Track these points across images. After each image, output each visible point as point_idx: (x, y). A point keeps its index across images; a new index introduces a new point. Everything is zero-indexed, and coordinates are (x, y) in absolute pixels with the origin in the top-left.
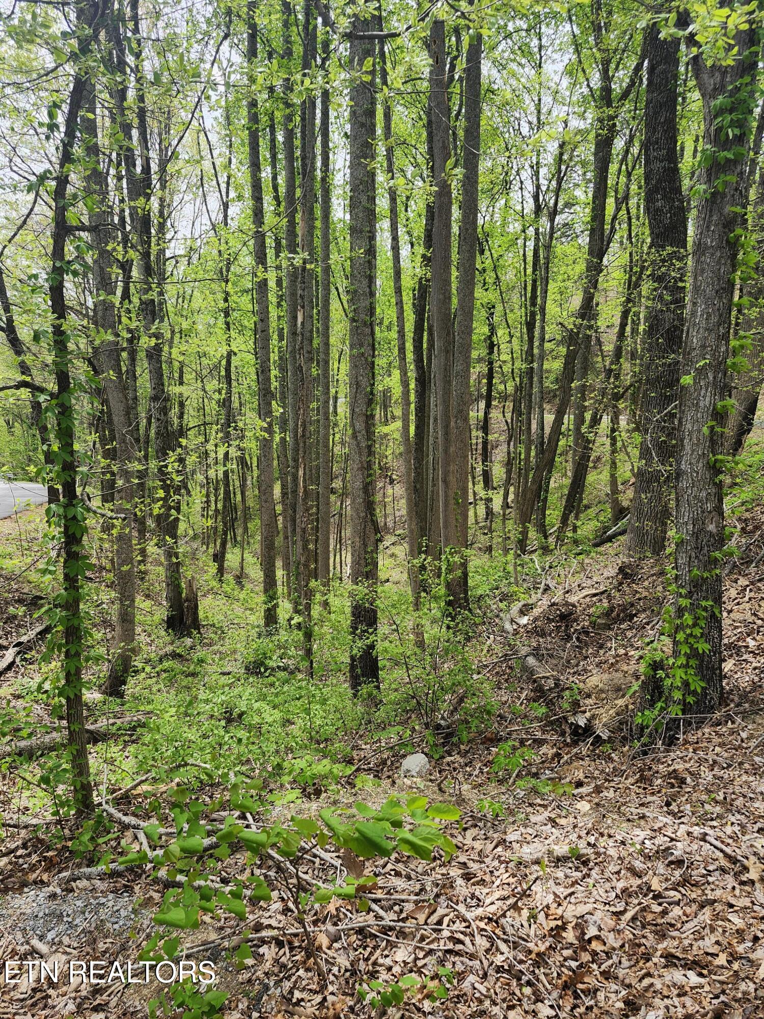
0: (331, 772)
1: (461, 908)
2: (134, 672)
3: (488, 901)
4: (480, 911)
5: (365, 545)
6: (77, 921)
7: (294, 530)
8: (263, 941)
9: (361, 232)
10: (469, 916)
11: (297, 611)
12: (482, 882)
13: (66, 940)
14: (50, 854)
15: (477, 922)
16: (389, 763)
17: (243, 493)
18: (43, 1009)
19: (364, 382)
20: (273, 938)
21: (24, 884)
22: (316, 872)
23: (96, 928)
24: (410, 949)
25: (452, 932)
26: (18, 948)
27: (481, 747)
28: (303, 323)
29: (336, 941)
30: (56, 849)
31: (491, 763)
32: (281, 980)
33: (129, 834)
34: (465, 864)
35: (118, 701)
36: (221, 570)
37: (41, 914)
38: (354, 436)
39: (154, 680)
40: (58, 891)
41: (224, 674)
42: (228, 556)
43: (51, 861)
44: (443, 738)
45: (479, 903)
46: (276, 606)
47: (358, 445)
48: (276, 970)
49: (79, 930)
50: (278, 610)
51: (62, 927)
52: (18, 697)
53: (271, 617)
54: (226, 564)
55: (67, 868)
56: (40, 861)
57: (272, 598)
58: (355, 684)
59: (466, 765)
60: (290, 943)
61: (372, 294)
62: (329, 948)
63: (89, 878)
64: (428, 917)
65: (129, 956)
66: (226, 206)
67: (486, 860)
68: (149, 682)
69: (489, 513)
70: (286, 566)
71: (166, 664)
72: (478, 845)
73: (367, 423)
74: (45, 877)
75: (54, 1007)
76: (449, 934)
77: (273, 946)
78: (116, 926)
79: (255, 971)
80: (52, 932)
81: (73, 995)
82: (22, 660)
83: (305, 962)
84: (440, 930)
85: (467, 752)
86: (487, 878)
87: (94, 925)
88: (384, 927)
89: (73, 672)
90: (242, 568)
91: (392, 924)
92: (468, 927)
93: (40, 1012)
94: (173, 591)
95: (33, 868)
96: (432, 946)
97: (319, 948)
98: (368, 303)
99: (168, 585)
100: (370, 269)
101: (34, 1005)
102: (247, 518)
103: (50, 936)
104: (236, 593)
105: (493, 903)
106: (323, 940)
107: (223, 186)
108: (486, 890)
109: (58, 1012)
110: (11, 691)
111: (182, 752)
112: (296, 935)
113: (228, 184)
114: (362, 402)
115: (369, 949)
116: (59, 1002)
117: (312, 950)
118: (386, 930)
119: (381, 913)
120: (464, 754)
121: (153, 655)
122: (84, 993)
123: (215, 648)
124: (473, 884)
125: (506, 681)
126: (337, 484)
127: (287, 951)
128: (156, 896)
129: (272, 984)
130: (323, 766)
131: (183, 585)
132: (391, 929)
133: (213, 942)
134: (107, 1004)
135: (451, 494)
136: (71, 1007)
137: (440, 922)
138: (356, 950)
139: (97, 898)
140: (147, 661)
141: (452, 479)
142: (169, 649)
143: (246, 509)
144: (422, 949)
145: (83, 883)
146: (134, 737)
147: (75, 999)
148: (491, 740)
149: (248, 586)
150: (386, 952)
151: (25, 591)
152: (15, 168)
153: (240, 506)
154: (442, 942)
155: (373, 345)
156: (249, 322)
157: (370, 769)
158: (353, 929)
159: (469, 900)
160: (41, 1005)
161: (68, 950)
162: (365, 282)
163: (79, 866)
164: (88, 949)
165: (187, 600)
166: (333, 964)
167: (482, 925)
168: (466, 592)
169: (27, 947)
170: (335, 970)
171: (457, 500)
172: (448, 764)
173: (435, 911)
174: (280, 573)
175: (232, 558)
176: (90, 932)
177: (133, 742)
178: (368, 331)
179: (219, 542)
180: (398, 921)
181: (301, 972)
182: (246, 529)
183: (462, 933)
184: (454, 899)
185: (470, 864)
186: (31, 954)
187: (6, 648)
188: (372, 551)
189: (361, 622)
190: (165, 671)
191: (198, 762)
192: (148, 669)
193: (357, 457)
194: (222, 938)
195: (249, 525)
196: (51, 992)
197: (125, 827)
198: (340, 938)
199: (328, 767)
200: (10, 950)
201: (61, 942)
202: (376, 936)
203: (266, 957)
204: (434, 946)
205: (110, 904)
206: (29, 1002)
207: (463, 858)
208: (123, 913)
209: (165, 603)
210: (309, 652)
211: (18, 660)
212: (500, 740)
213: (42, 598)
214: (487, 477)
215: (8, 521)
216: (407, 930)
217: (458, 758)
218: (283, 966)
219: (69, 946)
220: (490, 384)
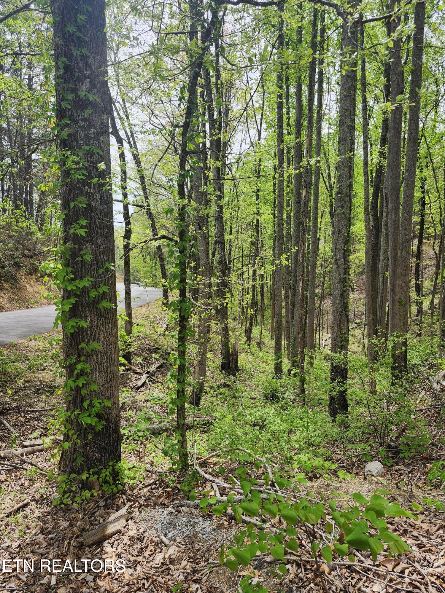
0: (323, 466)
1: (417, 565)
2: (204, 392)
3: (436, 565)
4: (430, 570)
5: (341, 329)
6: (184, 530)
7: (293, 318)
8: (289, 562)
9: (345, 140)
10: (424, 572)
11: (293, 365)
12: (430, 551)
13: (178, 539)
14: (168, 489)
15: (429, 577)
16: (356, 465)
17: (262, 295)
18: (167, 575)
19: (344, 229)
20: (295, 561)
21: (156, 504)
22: (319, 526)
23: (194, 535)
24: (383, 585)
25: (411, 579)
26: (154, 539)
27: (419, 462)
28: (305, 197)
29: (333, 571)
30: (171, 487)
31: (427, 473)
32: (300, 587)
33: (208, 485)
34: (417, 537)
35: (197, 408)
36: (249, 339)
37: (165, 523)
38: (336, 262)
39: (215, 398)
40: (174, 511)
41: (252, 398)
42: (253, 331)
43: (169, 494)
44: (393, 454)
45: (429, 565)
46: (281, 362)
47: (338, 268)
48: (297, 580)
49: (185, 535)
50: (283, 364)
51: (176, 532)
52: (147, 401)
53: (278, 369)
54: (252, 335)
55: (177, 499)
56: (163, 493)
57: (279, 357)
58: (333, 413)
59: (409, 473)
60: (305, 566)
61: (351, 177)
62: (329, 574)
63: (189, 506)
64: (394, 567)
65: (211, 555)
66: (260, 132)
67: (432, 537)
68: (213, 399)
69: (420, 311)
70: (288, 338)
71: (222, 390)
72: (425, 526)
73: (344, 254)
74: (166, 502)
75: (173, 575)
76: (410, 581)
77: (294, 565)
78: (204, 536)
79: (284, 579)
80: (171, 533)
81: (183, 571)
82: (149, 381)
83: (314, 580)
84: (403, 577)
85: (410, 464)
86: (433, 549)
87: (192, 534)
88: (364, 568)
89: (181, 390)
90: (261, 338)
91: (370, 567)
92: (423, 579)
93: (165, 577)
94: (225, 349)
95: (160, 497)
96: (398, 587)
97: (323, 572)
98: (348, 182)
99: (222, 346)
100: (350, 162)
101: (163, 572)
102: (263, 309)
103: (170, 535)
104: (257, 352)
105: (439, 567)
106: (325, 568)
107: (259, 121)
108: (433, 557)
109: (175, 579)
110: (144, 397)
111: (236, 442)
112: (308, 562)
113: (261, 119)
114: (341, 241)
115: (355, 580)
116: (176, 573)
117: (319, 573)
118: (366, 570)
119: (362, 559)
120: (408, 466)
121: (214, 384)
122: (188, 571)
123: (247, 383)
124: (424, 551)
125: (435, 421)
126: (318, 291)
127: (303, 571)
128: (226, 523)
129: (294, 588)
130: (318, 462)
131: (230, 346)
132: (369, 570)
133: (259, 556)
134: (201, 580)
135: (397, 298)
136: (182, 577)
137: (402, 572)
138: (347, 579)
139: (193, 518)
140: (211, 387)
141: (398, 289)
142: (223, 381)
143: (263, 304)
144: (391, 587)
145: (185, 509)
146: (206, 430)
147: (183, 573)
148: (426, 459)
149: (265, 349)
150: (366, 584)
151: (152, 344)
152: (152, 122)
153: (260, 303)
154: (405, 585)
155: (350, 207)
156: (271, 197)
157: (344, 467)
158: (344, 565)
159: (422, 561)
160: (166, 573)
161: (179, 545)
162: (347, 170)
163: (183, 498)
164: (190, 546)
165: (232, 355)
166: (332, 584)
167: (433, 579)
168: (405, 362)
169: (158, 539)
170: (334, 588)
171: (401, 303)
172: (396, 471)
173: (398, 564)
174: (284, 343)
175: (255, 332)
176: (190, 537)
177: (205, 432)
178: (347, 199)
179: (248, 322)
180: (374, 566)
181: (312, 585)
182: (263, 316)
183: (418, 582)
184: (412, 559)
185: (421, 538)
186: (160, 543)
187: (142, 374)
188: (345, 333)
189: (337, 376)
190: (221, 394)
191: (245, 449)
192: (212, 392)
193: (337, 275)
194: (264, 555)
195: (265, 314)
196: (171, 566)
197: (206, 480)
198: (336, 569)
199: (321, 463)
200: (150, 539)
201: (175, 540)
202: (359, 573)
203: (290, 571)
204: (399, 587)
205: (201, 523)
206: (161, 570)
207: (415, 533)
208: (208, 530)
209: (220, 355)
210: (303, 391)
211: (147, 381)
212: (433, 459)
213: (159, 349)
214: (419, 289)
215: (143, 308)
216: (380, 572)
217: (403, 467)
218: (301, 579)
219: (180, 543)
220: (422, 229)
